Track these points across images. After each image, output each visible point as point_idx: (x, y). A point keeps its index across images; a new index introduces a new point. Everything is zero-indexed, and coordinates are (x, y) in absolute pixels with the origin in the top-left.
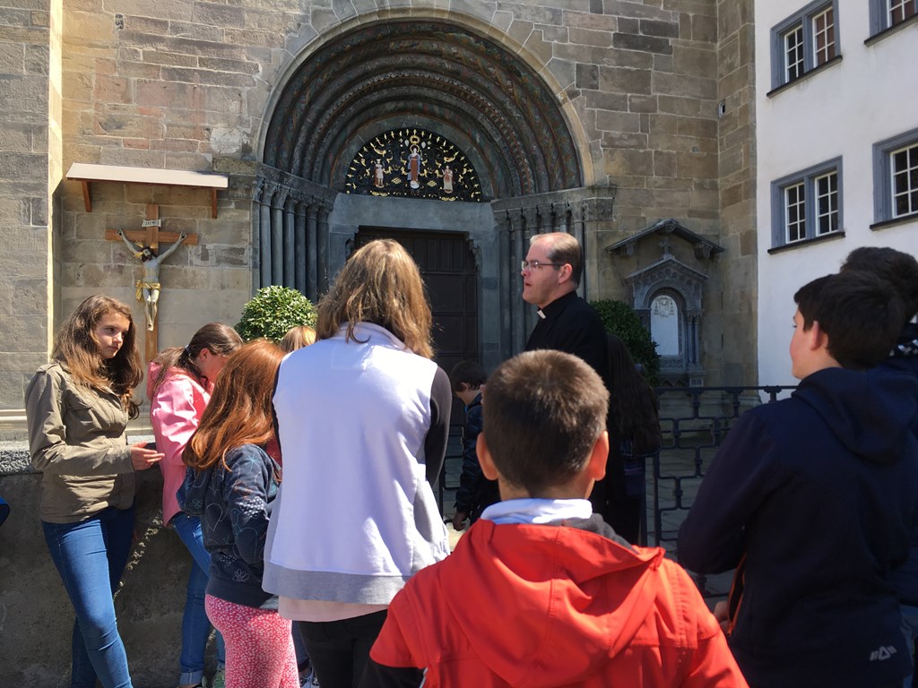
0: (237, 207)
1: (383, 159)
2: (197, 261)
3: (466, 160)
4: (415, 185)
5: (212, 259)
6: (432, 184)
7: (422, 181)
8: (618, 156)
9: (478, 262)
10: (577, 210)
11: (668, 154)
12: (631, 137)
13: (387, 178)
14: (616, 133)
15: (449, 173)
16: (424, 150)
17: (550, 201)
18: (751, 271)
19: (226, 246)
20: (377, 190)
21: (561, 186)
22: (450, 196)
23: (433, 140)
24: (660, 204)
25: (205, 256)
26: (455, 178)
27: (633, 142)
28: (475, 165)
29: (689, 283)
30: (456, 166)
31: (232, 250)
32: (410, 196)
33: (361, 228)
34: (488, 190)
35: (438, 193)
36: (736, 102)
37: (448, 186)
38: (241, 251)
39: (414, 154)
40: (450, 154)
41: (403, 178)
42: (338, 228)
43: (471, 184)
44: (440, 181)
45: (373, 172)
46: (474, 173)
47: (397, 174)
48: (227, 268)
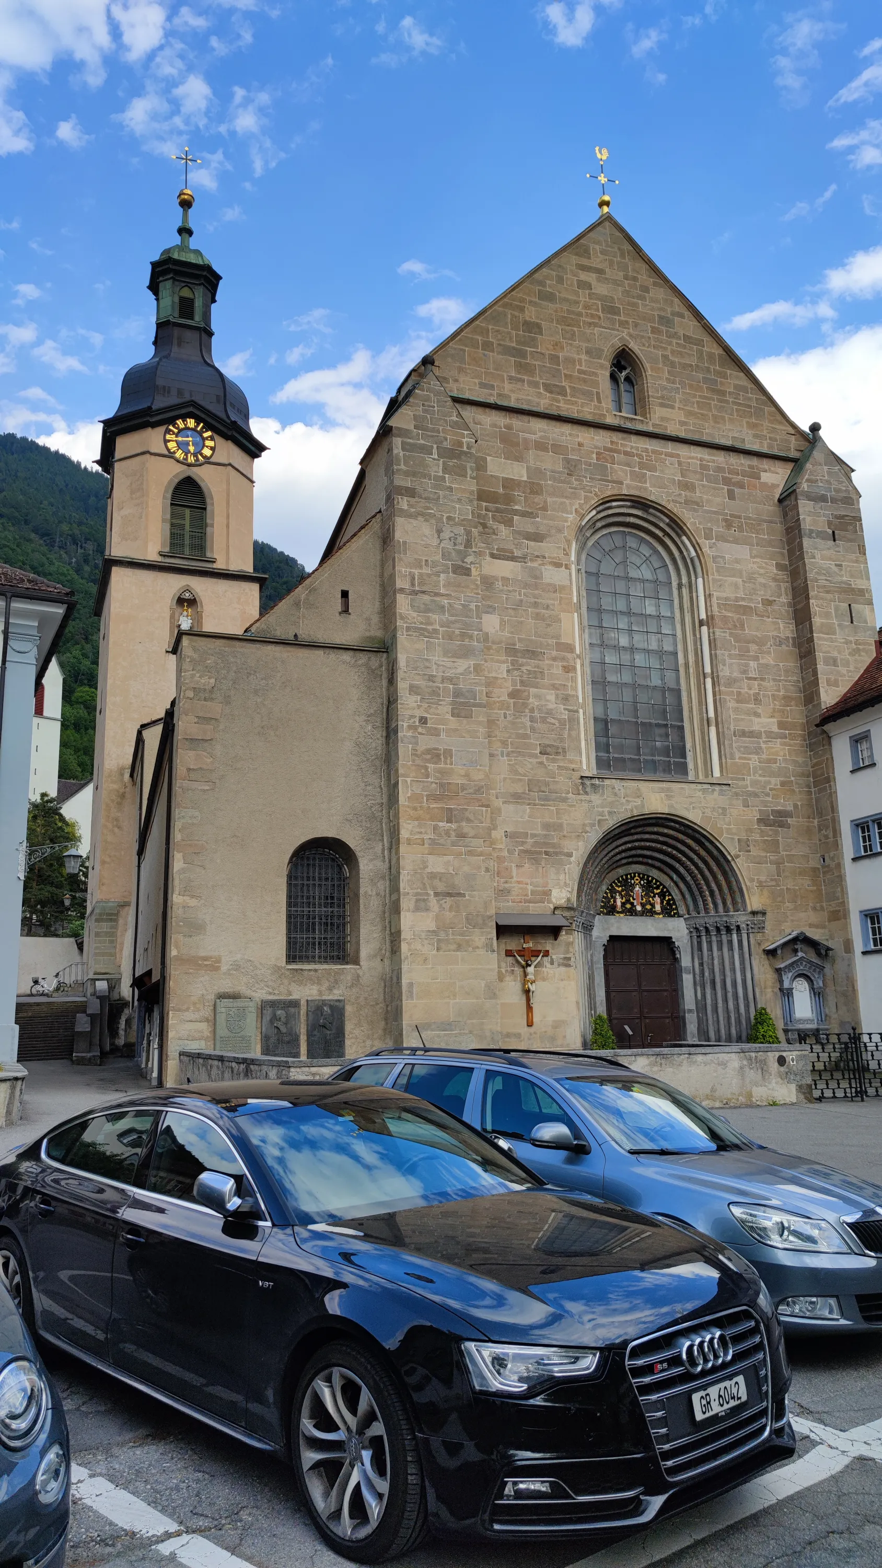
0: (567, 934)
1: (620, 894)
2: (548, 965)
3: (668, 891)
4: (639, 908)
5: (556, 964)
6: (648, 907)
7: (643, 905)
8: (766, 892)
9: (678, 956)
10: (743, 926)
11: (794, 890)
12: (772, 880)
13: (623, 904)
14: (763, 878)
15: (657, 899)
16: (643, 886)
17: (725, 919)
18: (850, 965)
19: (562, 956)
20: (618, 912)
21: (732, 910)
22: (659, 914)
23: (647, 880)
24: (792, 921)
25: (552, 963)
26: (662, 902)
27: (774, 883)
28: (673, 894)
29: (814, 971)
30: (662, 895)
31: (565, 958)
32: (636, 915)
33: (610, 936)
34: (682, 910)
35: (652, 913)
36: (832, 859)
37: (658, 908)
38: (569, 959)
39: (637, 888)
40: (657, 888)
41: (632, 904)
42: (598, 937)
43: (671, 906)
44: (653, 905)
45: (615, 901)
46: (673, 899)
47: (628, 901)
48: (563, 969)
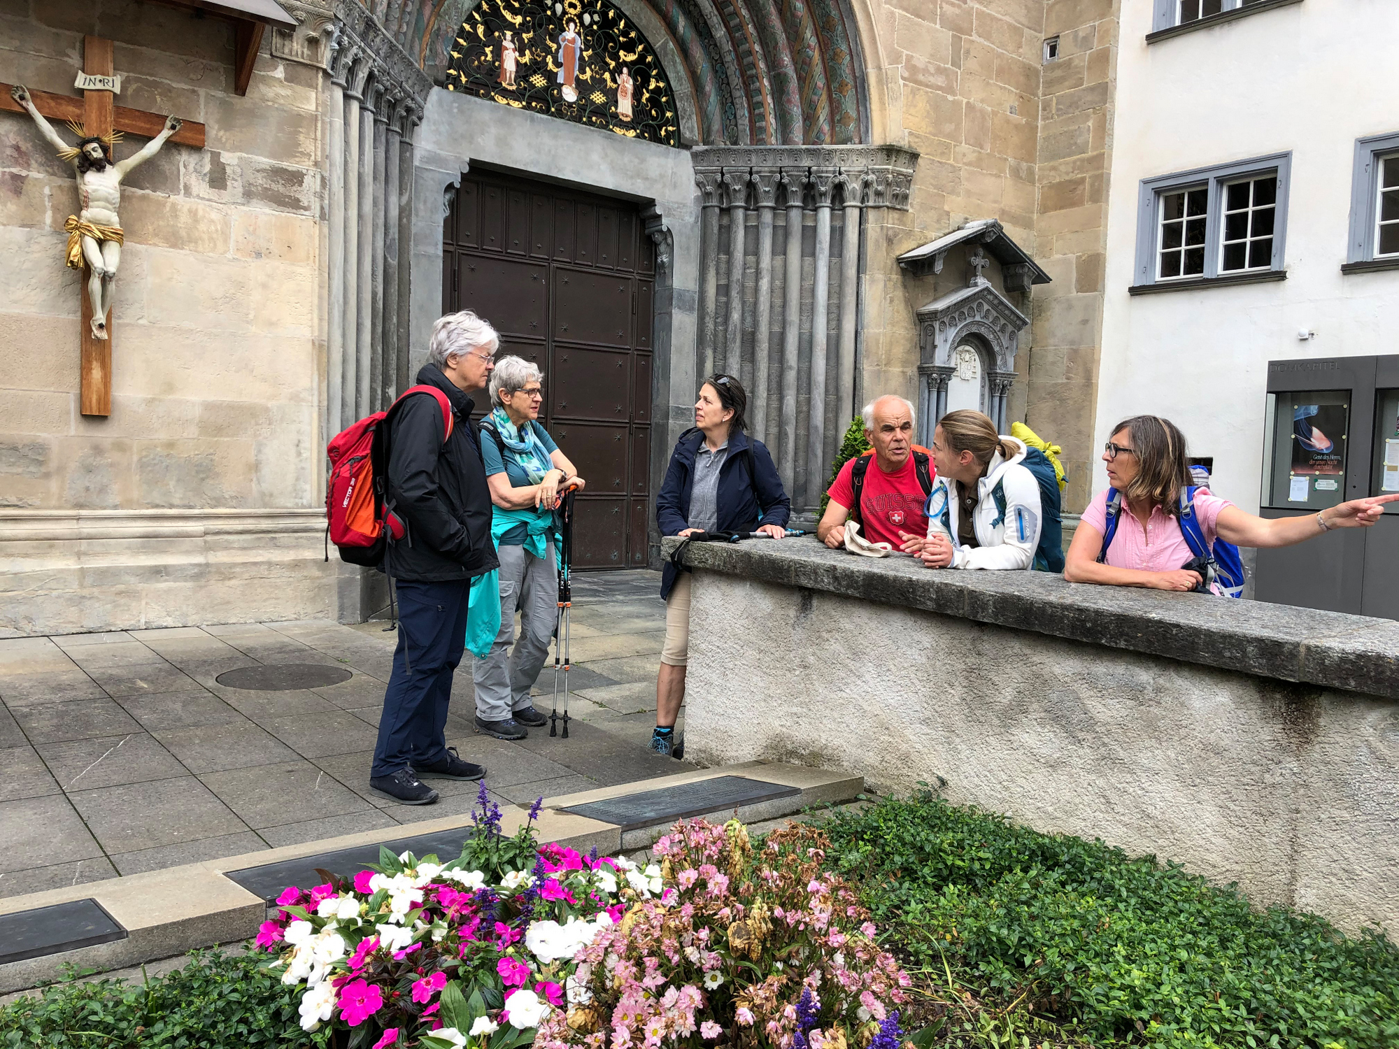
0: (290, 79)
1: (517, 34)
2: (201, 187)
3: (657, 63)
4: (570, 95)
5: (235, 187)
6: (598, 98)
8: (922, 104)
10: (854, 186)
11: (982, 111)
12: (940, 71)
13: (524, 72)
14: (921, 60)
15: (626, 82)
17: (806, 162)
18: (1089, 321)
19: (265, 161)
20: (505, 93)
21: (828, 138)
23: (604, 14)
24: (969, 193)
25: (218, 179)
27: (940, 81)
28: (671, 75)
29: (1003, 330)
30: (640, 72)
31: (277, 173)
32: (559, 114)
33: (475, 165)
34: (690, 127)
35: (604, 117)
36: (1086, 42)
37: (625, 107)
38: (296, 178)
39: (570, 33)
40: (629, 48)
42: (433, 159)
43: (661, 109)
45: (498, 52)
46: (669, 91)
47: (537, 67)
48: (264, 212)
